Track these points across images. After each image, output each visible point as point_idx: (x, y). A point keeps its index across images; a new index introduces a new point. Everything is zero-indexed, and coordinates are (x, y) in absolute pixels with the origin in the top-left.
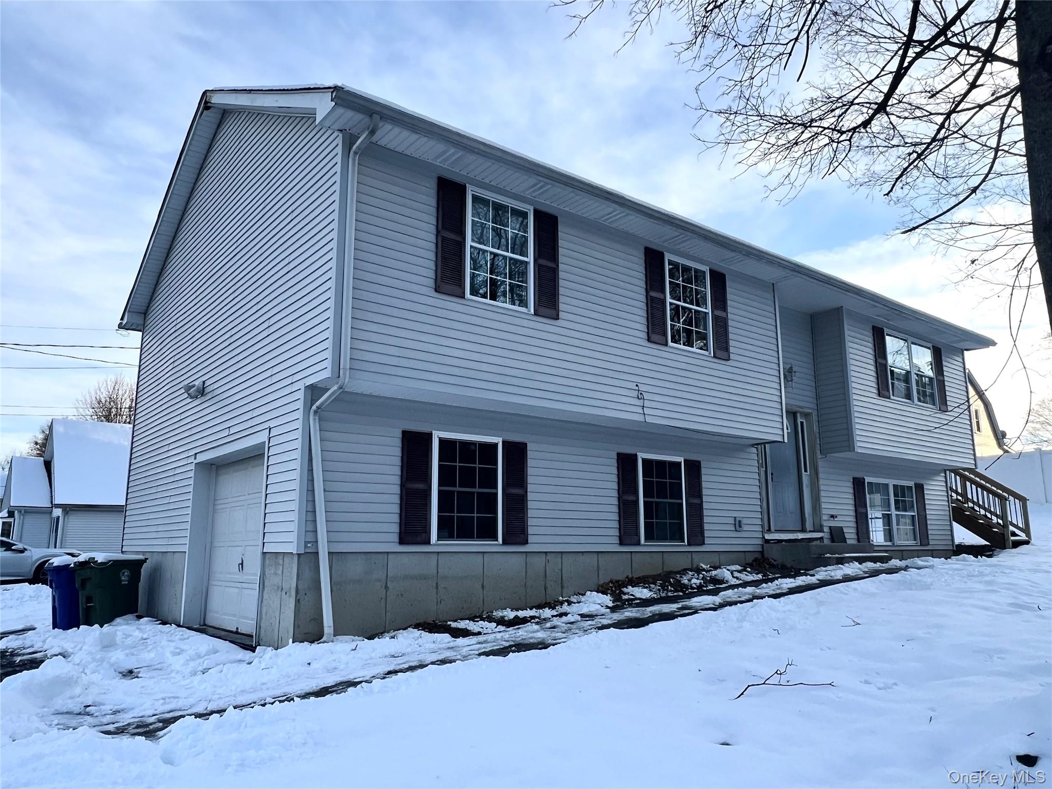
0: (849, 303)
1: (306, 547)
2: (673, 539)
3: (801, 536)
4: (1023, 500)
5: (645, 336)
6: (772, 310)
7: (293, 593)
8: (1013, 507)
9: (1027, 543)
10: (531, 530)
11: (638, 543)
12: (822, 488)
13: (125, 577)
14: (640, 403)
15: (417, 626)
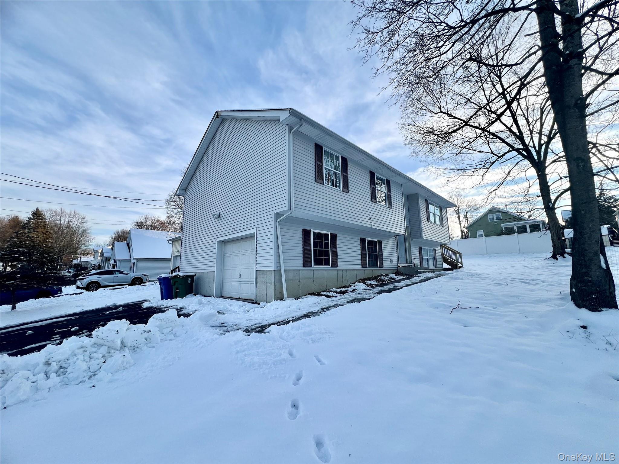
0: (421, 192)
1: (277, 268)
2: (375, 266)
3: (407, 265)
4: (460, 254)
5: (370, 199)
6: (401, 193)
7: (273, 284)
8: (459, 256)
9: (462, 267)
10: (339, 263)
11: (367, 267)
12: (412, 250)
13: (189, 281)
14: (370, 221)
15: (309, 294)
